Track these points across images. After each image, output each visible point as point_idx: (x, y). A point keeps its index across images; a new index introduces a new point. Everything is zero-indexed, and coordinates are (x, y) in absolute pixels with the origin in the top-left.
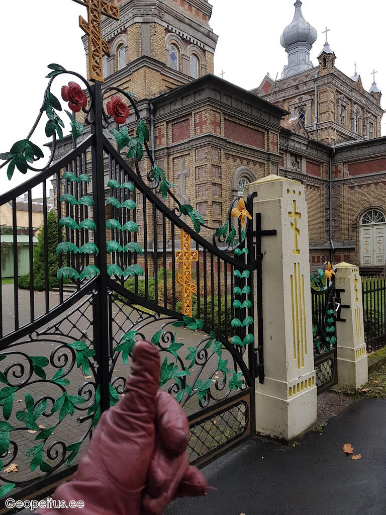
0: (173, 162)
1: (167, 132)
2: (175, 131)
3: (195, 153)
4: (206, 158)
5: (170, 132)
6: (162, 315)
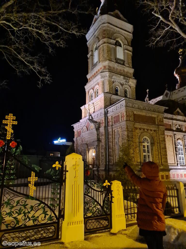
0: (114, 131)
1: (112, 120)
2: (115, 119)
3: (122, 128)
4: (125, 130)
5: (113, 120)
6: (21, 195)
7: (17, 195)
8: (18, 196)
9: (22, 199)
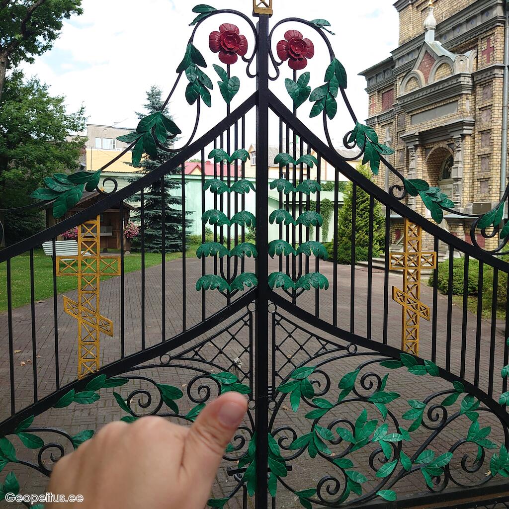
6: (361, 349)
7: (341, 348)
8: (345, 352)
9: (366, 370)
